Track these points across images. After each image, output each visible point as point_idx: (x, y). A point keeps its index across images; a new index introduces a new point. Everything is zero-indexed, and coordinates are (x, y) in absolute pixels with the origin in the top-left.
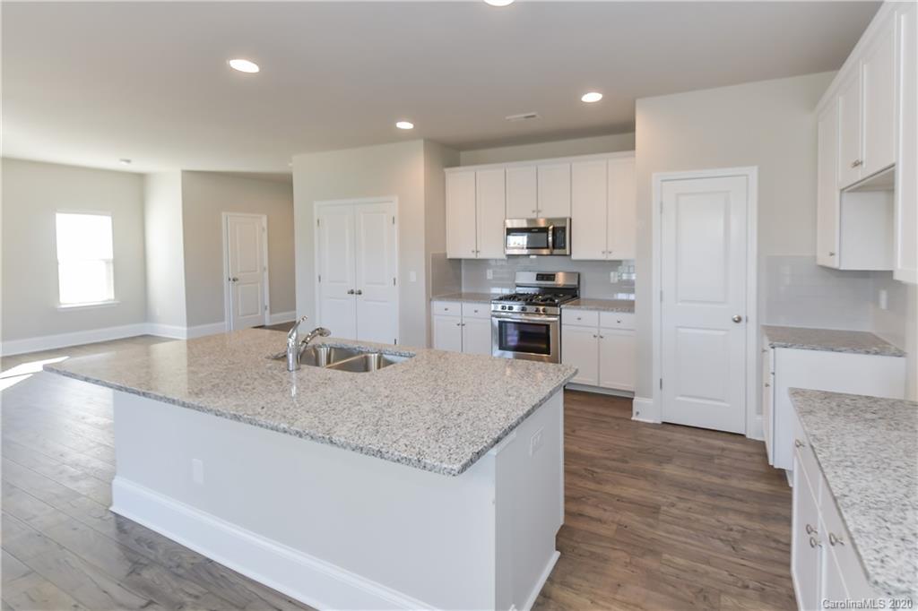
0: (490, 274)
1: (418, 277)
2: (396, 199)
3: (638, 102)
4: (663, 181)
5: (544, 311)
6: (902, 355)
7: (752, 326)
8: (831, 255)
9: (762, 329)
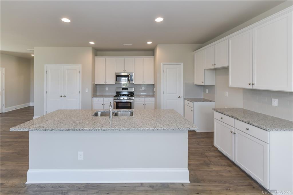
0: (107, 89)
1: (89, 90)
2: (81, 65)
3: (158, 45)
4: (164, 65)
5: (130, 98)
6: (214, 102)
7: (182, 98)
8: (203, 82)
9: (184, 99)
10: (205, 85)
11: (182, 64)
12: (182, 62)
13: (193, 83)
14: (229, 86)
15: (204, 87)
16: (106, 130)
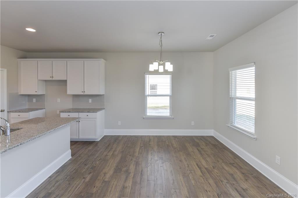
6: (45, 109)
7: (6, 112)
8: (36, 92)
9: (8, 112)
10: (39, 94)
11: (6, 70)
12: (5, 68)
13: (18, 93)
14: (68, 93)
15: (30, 96)
16: (41, 136)
